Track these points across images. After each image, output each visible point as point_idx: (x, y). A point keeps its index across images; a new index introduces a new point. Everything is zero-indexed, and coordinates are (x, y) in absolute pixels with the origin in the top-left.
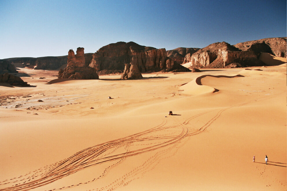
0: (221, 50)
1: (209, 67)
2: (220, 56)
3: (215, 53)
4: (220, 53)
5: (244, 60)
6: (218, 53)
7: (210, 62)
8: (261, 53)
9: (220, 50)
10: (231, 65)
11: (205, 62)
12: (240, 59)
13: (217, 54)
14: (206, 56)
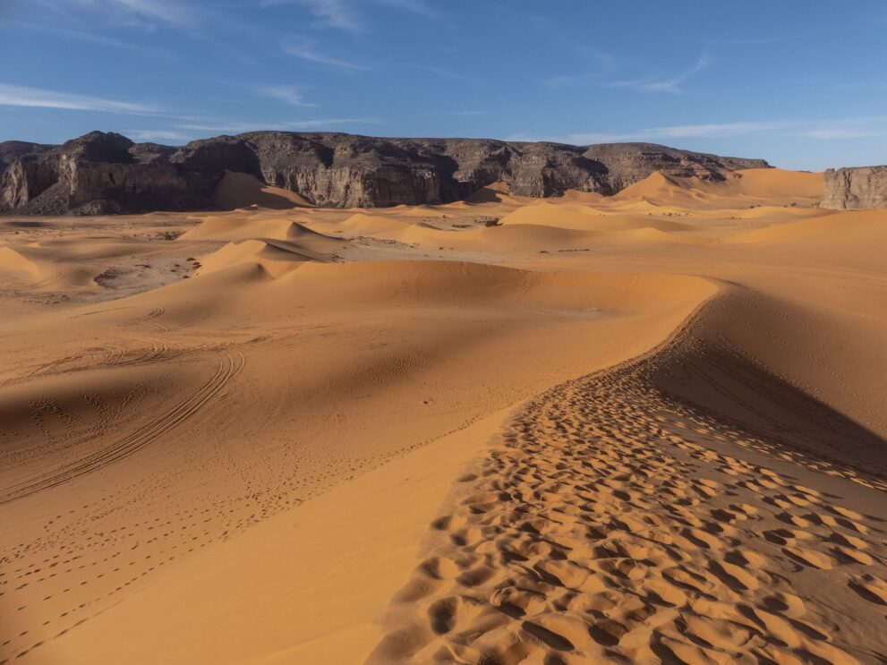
0: (69, 158)
1: (25, 212)
2: (66, 176)
3: (50, 165)
4: (64, 167)
5: (138, 191)
6: (61, 167)
7: (32, 195)
8: (224, 174)
9: (64, 157)
10: (87, 208)
11: (17, 193)
12: (127, 190)
13: (58, 169)
14: (18, 175)
